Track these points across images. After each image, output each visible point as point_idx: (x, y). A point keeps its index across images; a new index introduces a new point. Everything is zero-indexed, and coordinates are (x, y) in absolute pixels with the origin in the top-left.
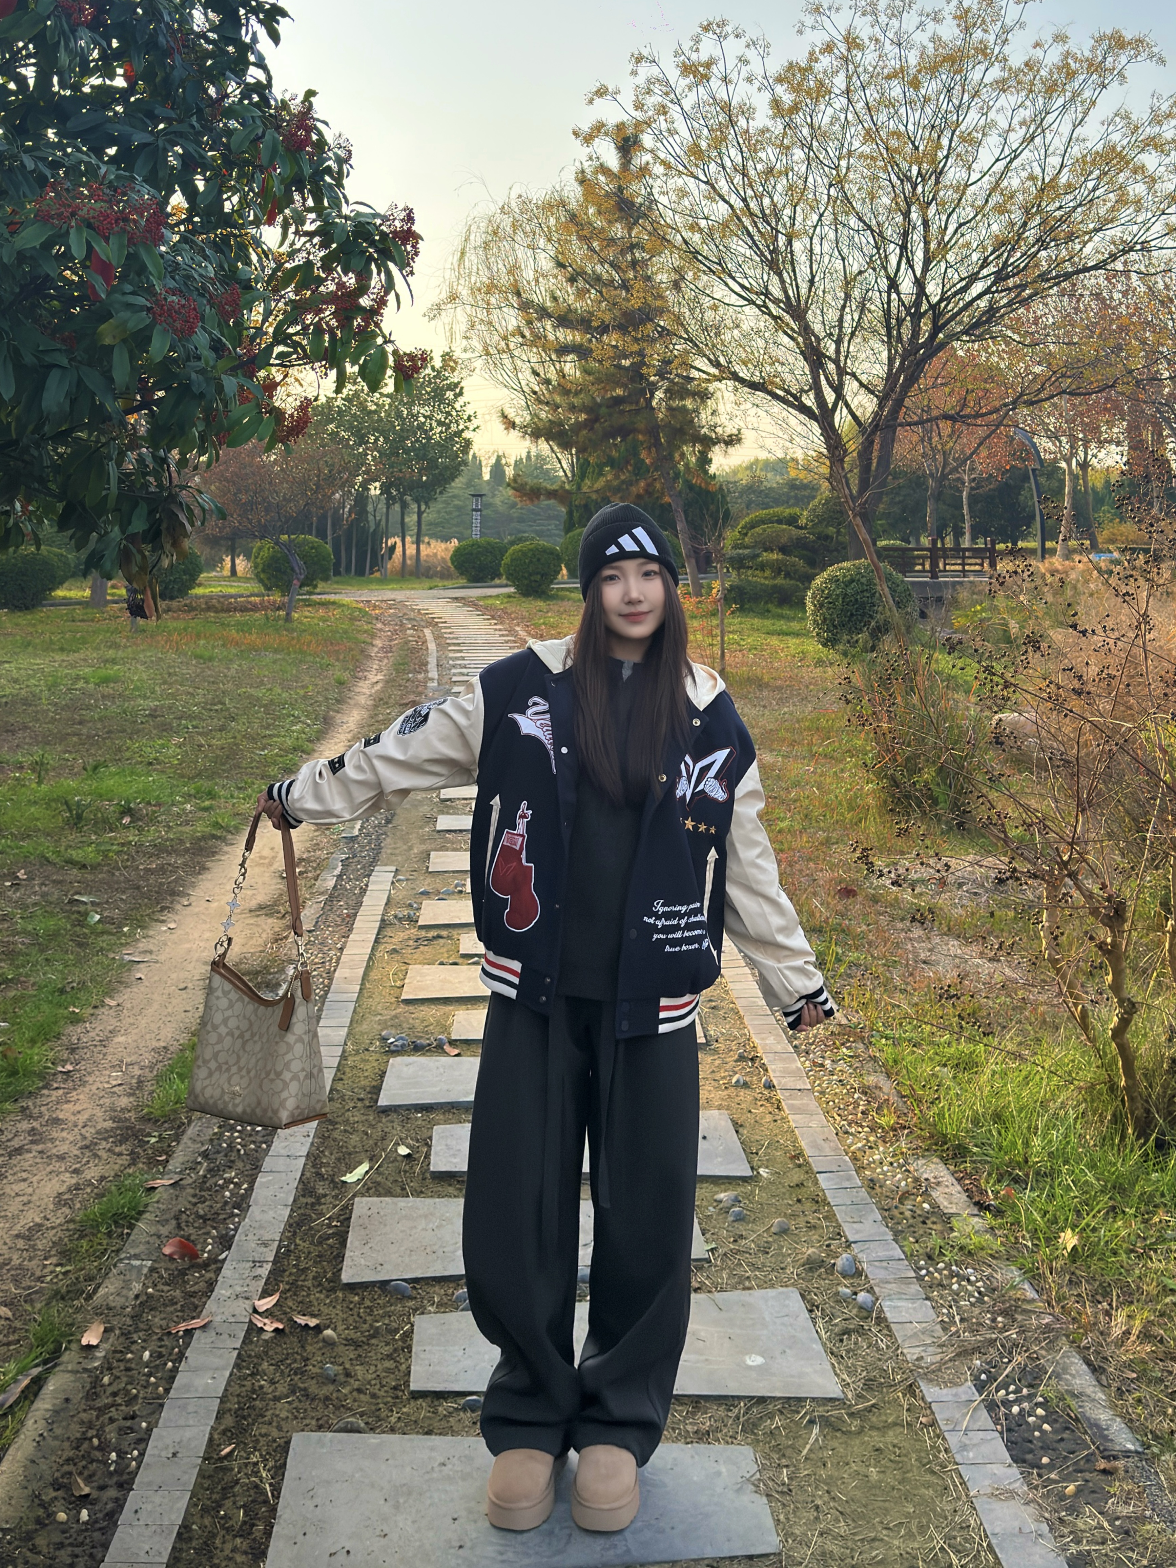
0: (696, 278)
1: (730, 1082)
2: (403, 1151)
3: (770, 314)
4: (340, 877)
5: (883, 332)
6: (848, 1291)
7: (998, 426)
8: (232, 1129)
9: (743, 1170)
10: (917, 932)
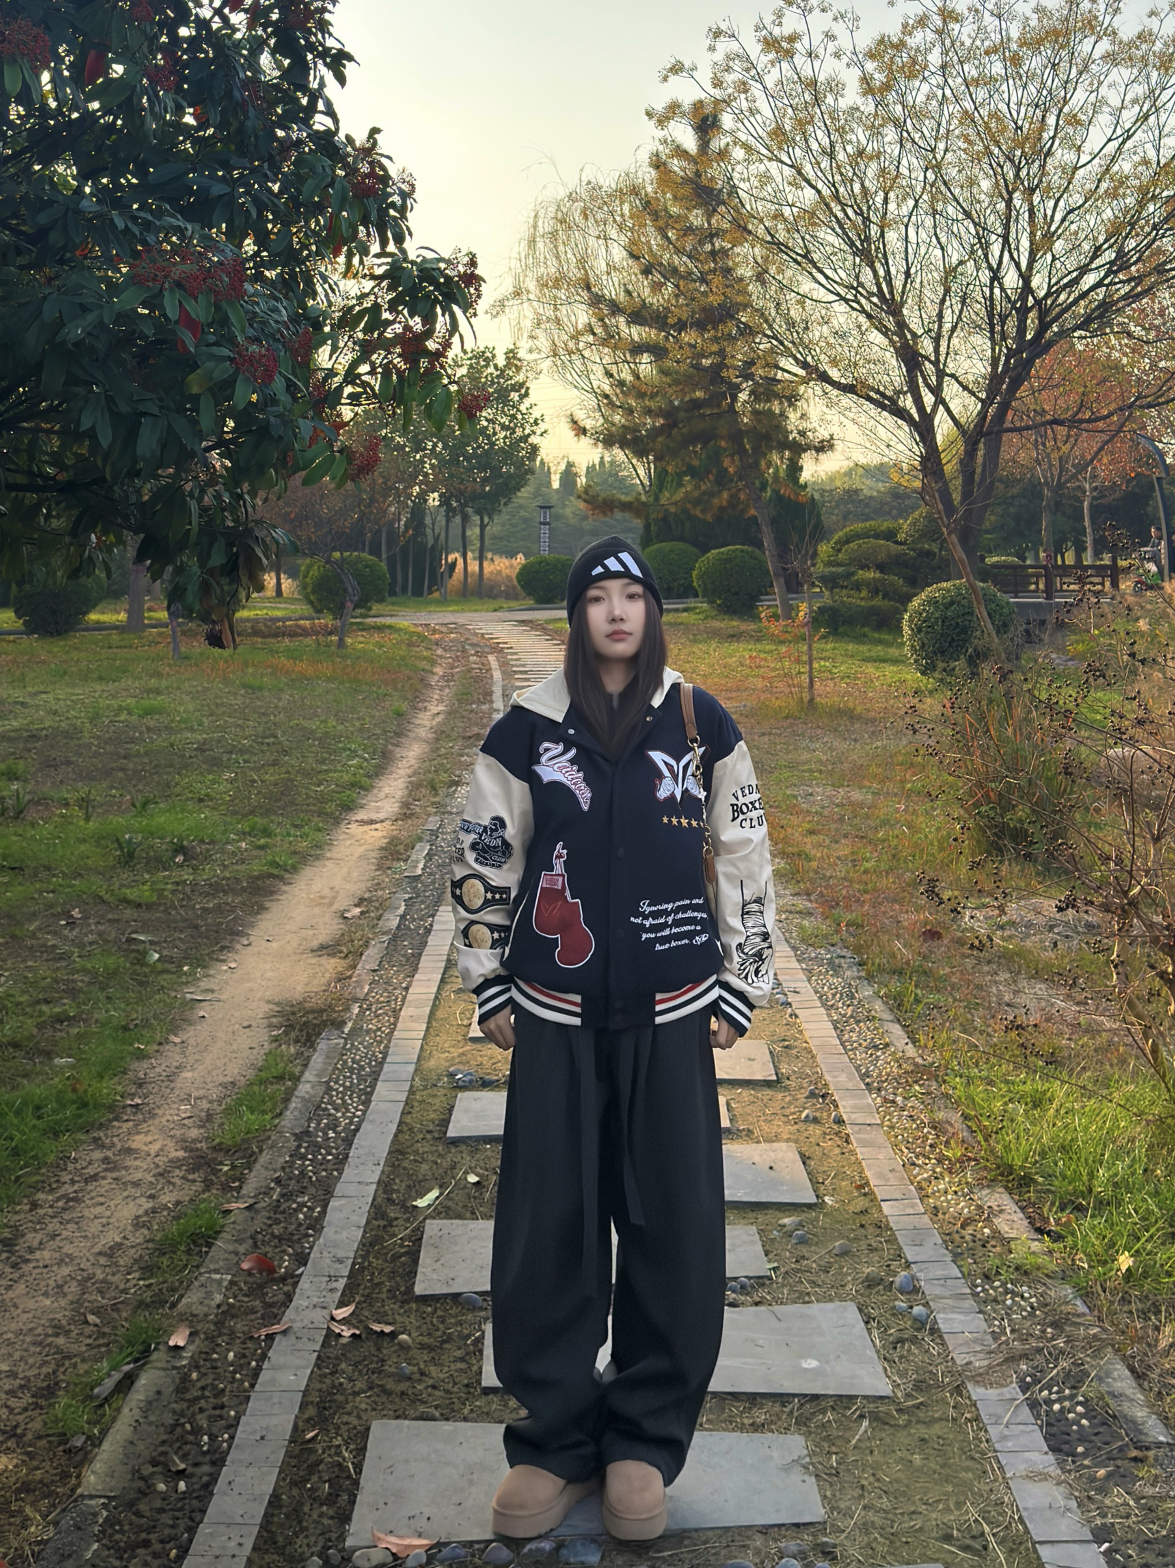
0: (780, 271)
1: (799, 1118)
2: (473, 1179)
3: (863, 311)
4: (403, 917)
5: (987, 327)
6: (904, 1305)
7: (1120, 431)
8: (303, 1157)
9: (809, 1197)
10: (1004, 976)
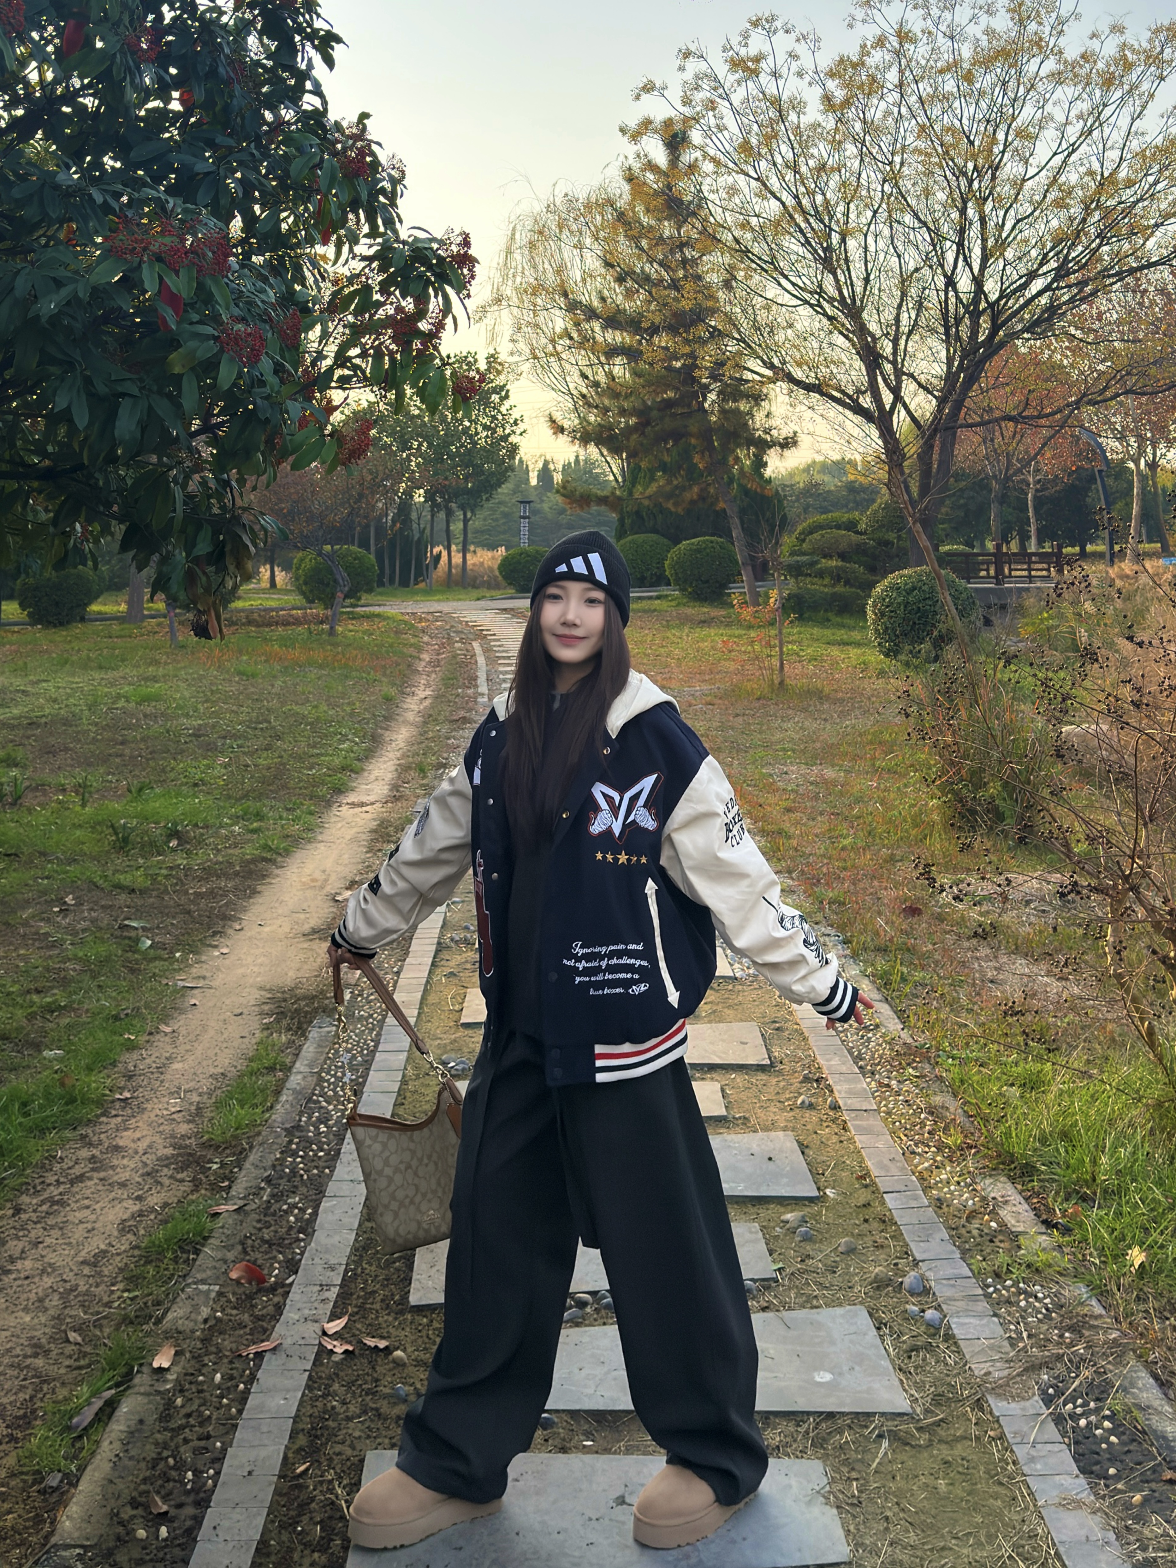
0: (748, 277)
1: (794, 1104)
3: (825, 314)
5: (942, 330)
6: (916, 1308)
7: (1062, 427)
8: (294, 1154)
9: (809, 1190)
10: (984, 951)
